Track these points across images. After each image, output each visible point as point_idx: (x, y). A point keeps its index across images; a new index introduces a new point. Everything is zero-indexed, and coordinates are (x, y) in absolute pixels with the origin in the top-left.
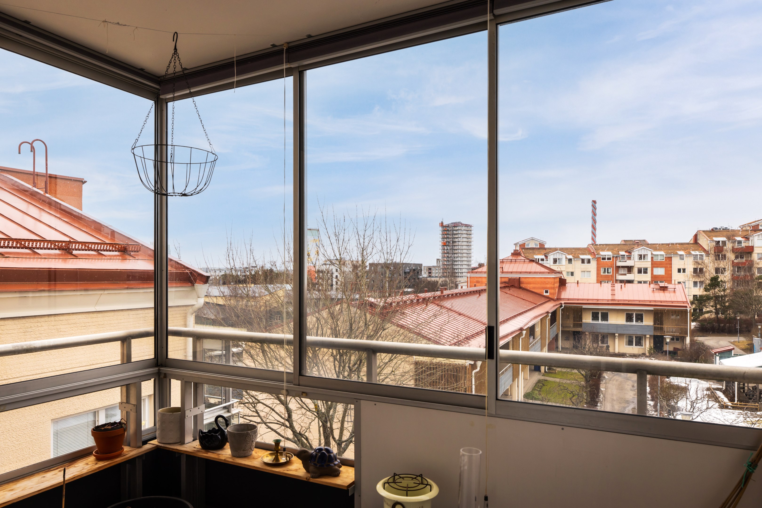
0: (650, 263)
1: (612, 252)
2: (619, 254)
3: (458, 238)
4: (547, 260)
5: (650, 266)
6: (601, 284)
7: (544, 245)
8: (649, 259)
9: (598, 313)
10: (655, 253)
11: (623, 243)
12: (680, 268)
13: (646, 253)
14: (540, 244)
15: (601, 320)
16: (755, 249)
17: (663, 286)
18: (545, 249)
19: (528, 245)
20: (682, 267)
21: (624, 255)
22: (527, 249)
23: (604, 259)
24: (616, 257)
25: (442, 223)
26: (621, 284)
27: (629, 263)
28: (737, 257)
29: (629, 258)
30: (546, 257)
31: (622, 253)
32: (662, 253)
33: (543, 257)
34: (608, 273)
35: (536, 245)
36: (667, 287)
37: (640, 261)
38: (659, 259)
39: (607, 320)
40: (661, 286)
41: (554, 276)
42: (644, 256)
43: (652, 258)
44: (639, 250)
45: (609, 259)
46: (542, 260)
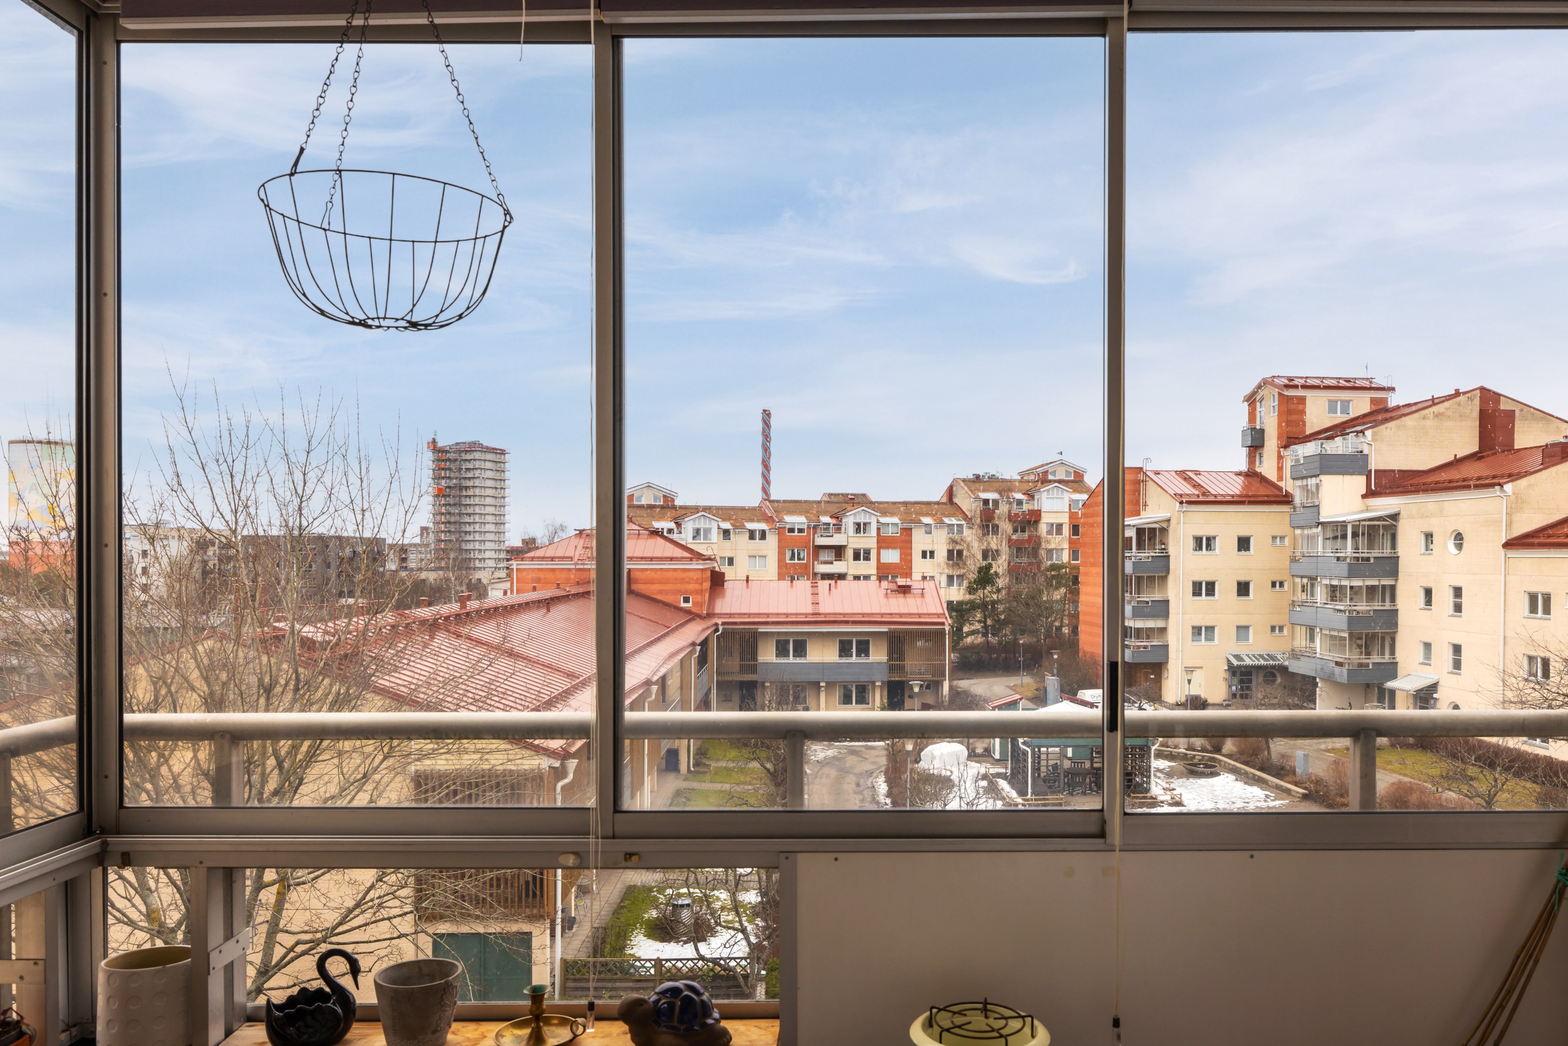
0: (875, 540)
1: (807, 517)
2: (819, 521)
3: (473, 478)
4: (680, 533)
5: (875, 545)
6: (792, 582)
7: (673, 500)
8: (874, 532)
9: (788, 642)
10: (883, 520)
11: (826, 499)
12: (925, 549)
13: (867, 521)
14: (664, 496)
15: (794, 656)
16: (1043, 515)
17: (904, 584)
18: (674, 507)
19: (639, 498)
20: (928, 548)
21: (829, 524)
22: (641, 507)
23: (791, 530)
24: (815, 527)
25: (434, 441)
26: (830, 582)
27: (837, 540)
28: (1015, 531)
29: (838, 529)
30: (678, 525)
31: (826, 519)
32: (895, 520)
33: (672, 525)
34: (799, 559)
35: (655, 499)
36: (909, 587)
37: (858, 535)
38: (890, 532)
39: (805, 656)
40: (899, 584)
41: (701, 567)
42: (865, 524)
43: (878, 529)
44: (855, 514)
45: (801, 531)
46: (670, 531)
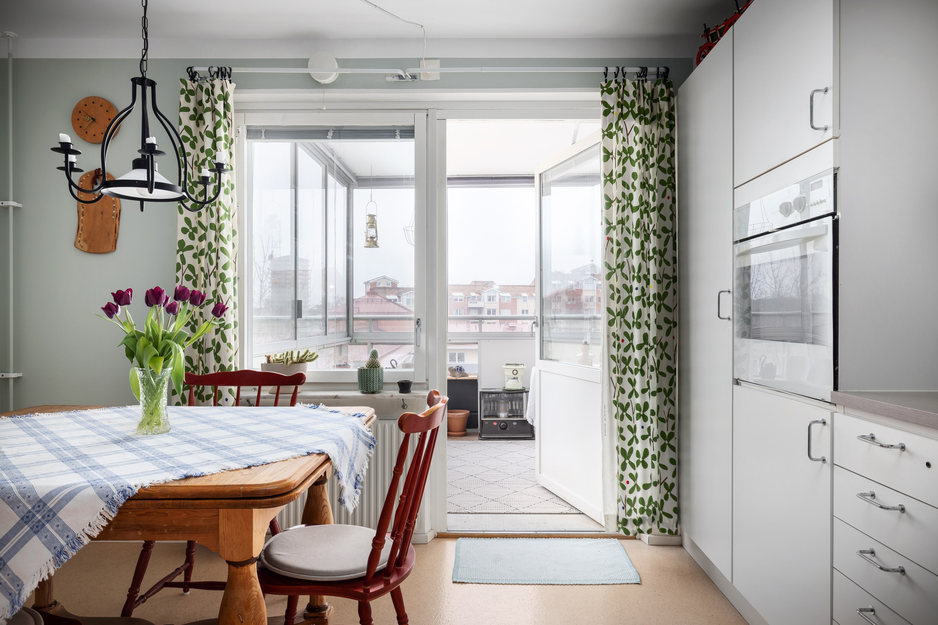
0: (498, 305)
1: (464, 293)
2: (470, 295)
4: (400, 301)
5: (498, 307)
6: (457, 325)
7: (396, 285)
8: (497, 300)
9: (455, 354)
10: (502, 295)
11: (473, 284)
12: (523, 309)
13: (494, 295)
14: (392, 283)
15: (458, 361)
16: (583, 291)
17: (512, 325)
18: (398, 289)
19: (379, 284)
20: (525, 309)
21: (475, 297)
22: (380, 288)
23: (456, 300)
24: (468, 298)
26: (476, 324)
27: (479, 305)
28: (569, 300)
29: (480, 300)
30: (399, 297)
31: (473, 294)
32: (508, 295)
33: (396, 297)
34: (460, 314)
35: (388, 284)
36: (515, 327)
37: (490, 302)
38: (506, 301)
40: (510, 325)
42: (493, 297)
43: (500, 299)
44: (488, 292)
45: (461, 300)
46: (396, 300)
